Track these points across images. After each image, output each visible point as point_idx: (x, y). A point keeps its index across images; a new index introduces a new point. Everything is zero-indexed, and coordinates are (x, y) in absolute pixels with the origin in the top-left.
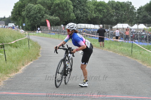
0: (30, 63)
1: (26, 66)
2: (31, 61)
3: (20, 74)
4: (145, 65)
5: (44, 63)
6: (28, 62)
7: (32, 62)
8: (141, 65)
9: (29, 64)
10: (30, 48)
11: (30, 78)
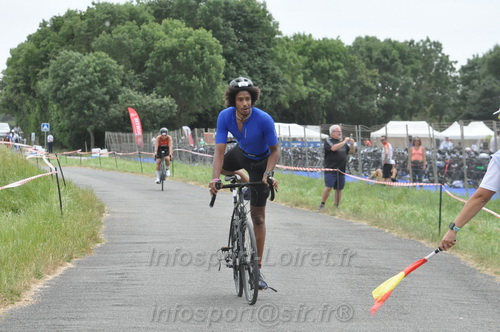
0: (64, 268)
1: (50, 277)
2: (69, 262)
3: (26, 309)
4: (489, 272)
5: (118, 268)
6: (56, 265)
7: (70, 265)
8: (473, 271)
9: (61, 270)
10: (66, 211)
11: (63, 322)
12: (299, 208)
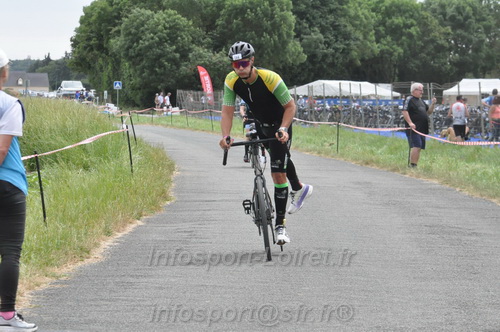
0: (133, 226)
1: (120, 235)
2: (139, 219)
3: (94, 266)
5: (187, 226)
6: (125, 222)
7: (139, 223)
10: (136, 169)
11: (132, 280)
12: (369, 166)
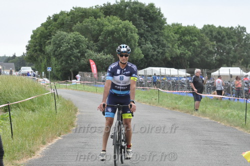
0: (57, 140)
1: (50, 144)
2: (59, 136)
3: (37, 160)
5: (83, 140)
6: (53, 138)
7: (60, 138)
10: (58, 111)
12: (175, 110)
